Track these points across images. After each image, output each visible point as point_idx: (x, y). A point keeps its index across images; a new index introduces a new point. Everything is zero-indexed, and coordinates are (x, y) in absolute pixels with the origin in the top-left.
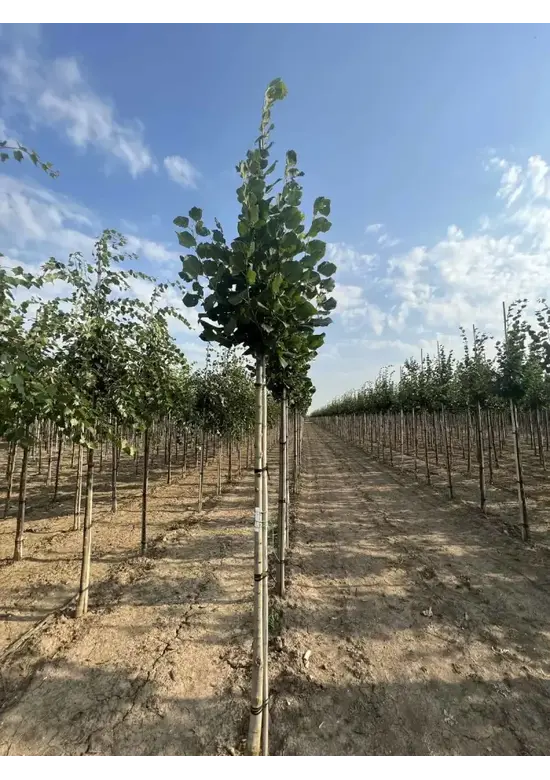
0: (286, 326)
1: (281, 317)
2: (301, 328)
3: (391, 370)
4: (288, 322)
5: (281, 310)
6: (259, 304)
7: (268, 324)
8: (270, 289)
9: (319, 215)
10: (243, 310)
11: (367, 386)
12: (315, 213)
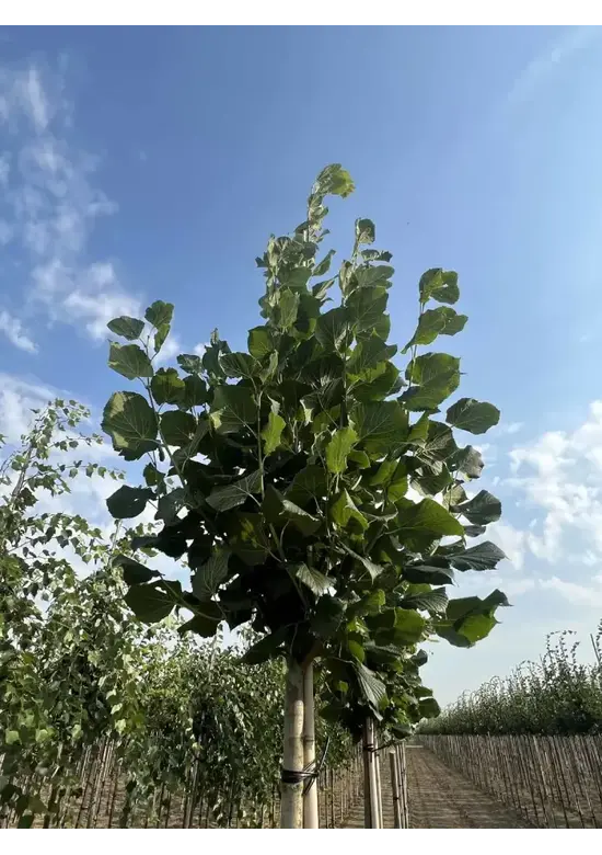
0: (374, 571)
1: (355, 547)
2: (415, 576)
3: (569, 641)
4: (377, 561)
5: (353, 525)
6: (288, 505)
7: (319, 567)
8: (320, 464)
9: (433, 304)
10: (249, 526)
11: (525, 673)
12: (423, 299)
